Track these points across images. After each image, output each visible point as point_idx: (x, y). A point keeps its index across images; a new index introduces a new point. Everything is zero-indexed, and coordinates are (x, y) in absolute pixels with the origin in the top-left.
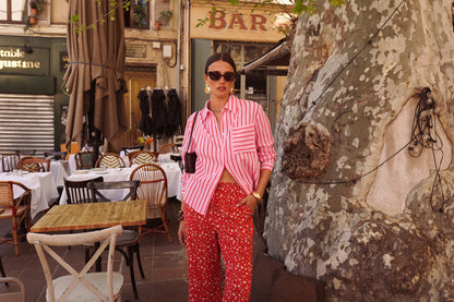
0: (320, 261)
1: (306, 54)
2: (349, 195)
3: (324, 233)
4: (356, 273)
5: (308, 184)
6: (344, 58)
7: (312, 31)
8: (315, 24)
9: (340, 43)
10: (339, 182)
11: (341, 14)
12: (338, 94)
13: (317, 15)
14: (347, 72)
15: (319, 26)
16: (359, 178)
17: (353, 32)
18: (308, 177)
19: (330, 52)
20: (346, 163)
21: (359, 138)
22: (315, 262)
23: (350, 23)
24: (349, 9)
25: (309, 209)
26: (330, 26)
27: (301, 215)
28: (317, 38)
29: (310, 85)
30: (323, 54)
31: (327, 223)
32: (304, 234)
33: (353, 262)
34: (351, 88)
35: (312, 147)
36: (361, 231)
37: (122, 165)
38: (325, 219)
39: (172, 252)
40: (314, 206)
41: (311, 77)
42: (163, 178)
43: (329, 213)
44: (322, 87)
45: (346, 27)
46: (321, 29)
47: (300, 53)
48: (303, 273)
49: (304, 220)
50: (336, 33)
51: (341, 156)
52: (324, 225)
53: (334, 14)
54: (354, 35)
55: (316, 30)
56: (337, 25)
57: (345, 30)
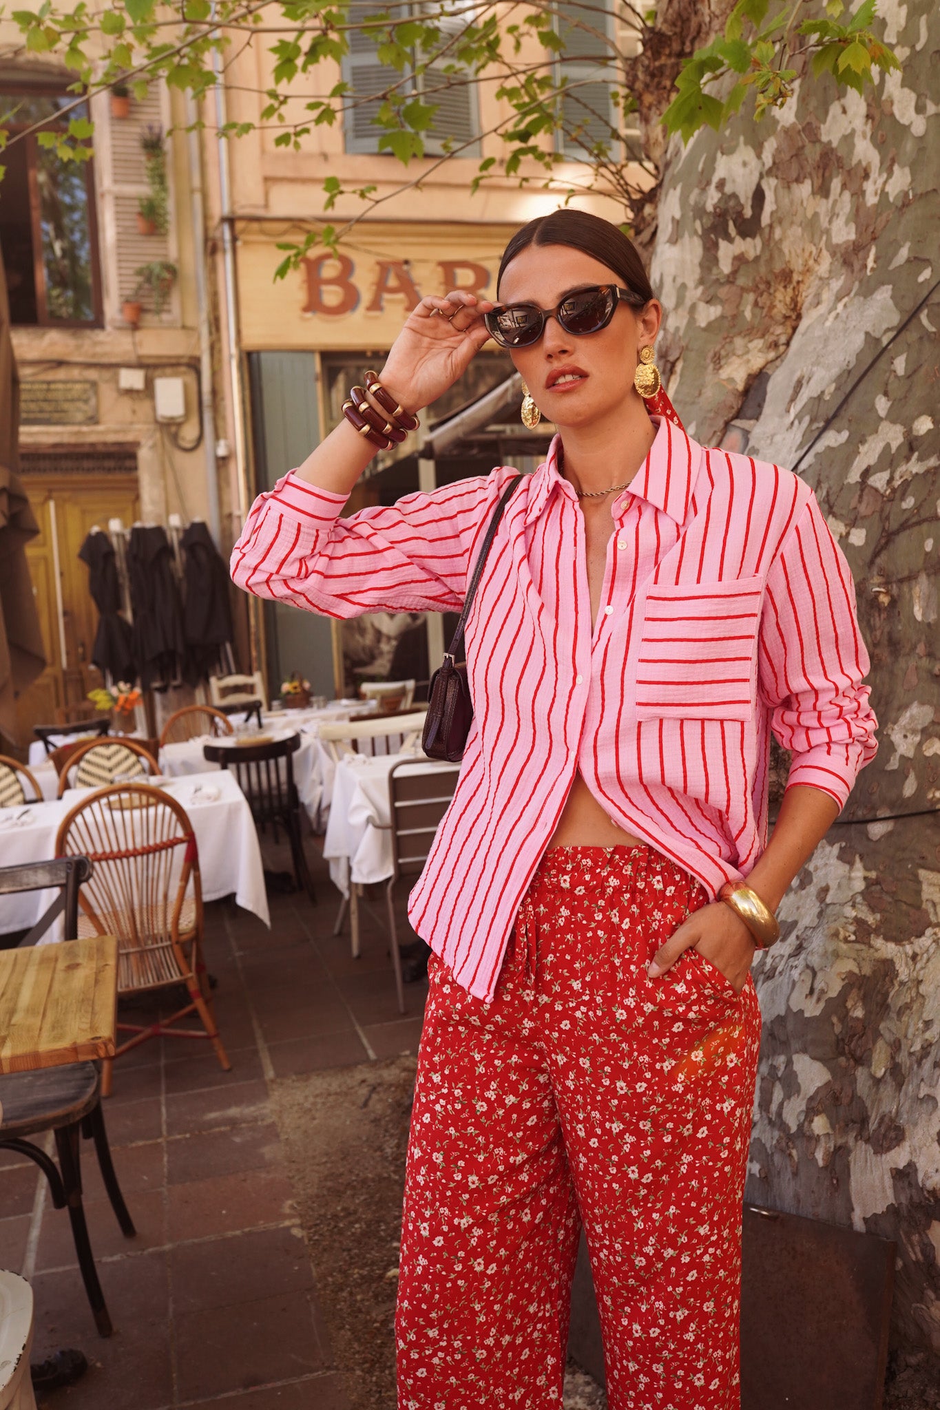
0: (861, 1154)
1: (708, 314)
3: (867, 1031)
6: (878, 311)
7: (733, 219)
8: (743, 185)
9: (849, 257)
10: (904, 814)
11: (848, 139)
12: (869, 454)
13: (745, 153)
14: (900, 365)
15: (759, 196)
17: (905, 203)
19: (806, 295)
20: (925, 733)
22: (840, 1155)
23: (888, 167)
24: (878, 113)
26: (804, 189)
28: (751, 247)
29: (733, 436)
30: (781, 309)
31: (874, 988)
34: (923, 425)
37: (31, 795)
38: (867, 971)
39: (234, 1112)
40: (808, 917)
41: (737, 404)
42: (180, 833)
43: (878, 942)
44: (796, 435)
45: (870, 187)
46: (769, 206)
47: (683, 313)
48: (787, 1203)
49: (770, 976)
50: (833, 215)
51: (904, 707)
52: (865, 999)
53: (815, 139)
54: (909, 215)
55: (748, 213)
56: (836, 184)
57: (871, 200)
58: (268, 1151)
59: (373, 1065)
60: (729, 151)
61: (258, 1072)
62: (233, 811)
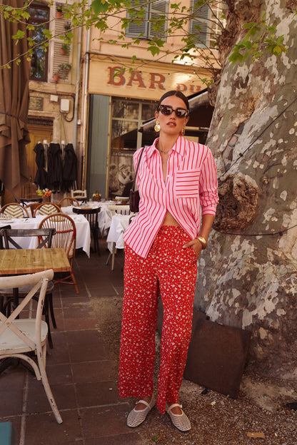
0: (246, 312)
1: (232, 106)
2: (275, 248)
3: (251, 284)
4: (283, 323)
5: (233, 235)
6: (274, 111)
7: (240, 83)
8: (244, 75)
9: (268, 97)
10: (265, 234)
11: (271, 67)
12: (267, 147)
13: (245, 67)
14: (277, 126)
15: (247, 78)
16: (286, 230)
17: (283, 85)
18: (234, 228)
19: (257, 104)
20: (273, 215)
21: (287, 191)
22: (241, 312)
23: (280, 76)
24: (279, 62)
25: (233, 260)
26: (259, 78)
27: (225, 266)
28: (244, 91)
29: (234, 138)
30: (249, 107)
31: (253, 274)
32: (229, 284)
33: (281, 312)
34: (281, 141)
35: (239, 198)
36: (289, 282)
37: (26, 216)
38: (252, 270)
39: (80, 303)
40: (239, 257)
41: (236, 130)
42: (72, 229)
43: (256, 264)
44: (250, 140)
45: (275, 80)
46: (249, 81)
47: (225, 105)
48: (227, 323)
49: (229, 271)
50: (265, 86)
51: (268, 209)
52: (251, 276)
53: (263, 66)
54: (284, 88)
55: (244, 82)
56: (267, 78)
57: (275, 83)
58: (90, 313)
59: (118, 296)
60: (241, 66)
61: (87, 295)
62: (85, 225)
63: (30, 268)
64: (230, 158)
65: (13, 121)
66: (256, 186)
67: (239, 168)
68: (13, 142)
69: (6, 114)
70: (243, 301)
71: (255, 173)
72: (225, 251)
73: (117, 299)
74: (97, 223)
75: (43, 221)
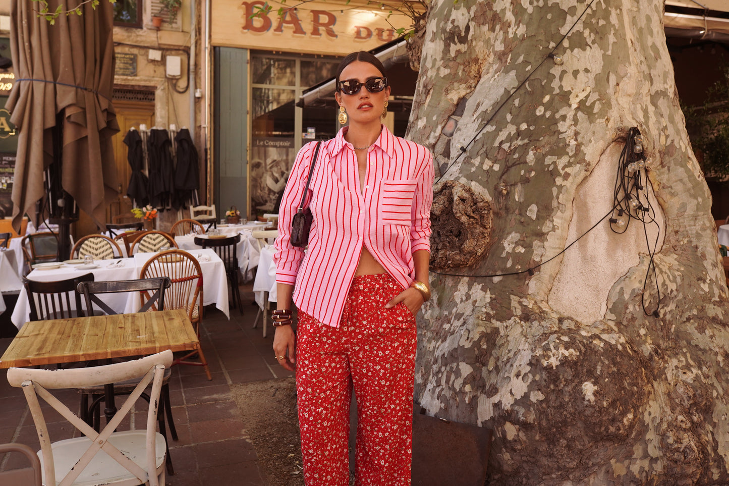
0: (482, 398)
1: (444, 72)
2: (523, 294)
3: (487, 353)
4: (541, 413)
5: (457, 277)
6: (510, 80)
7: (457, 36)
8: (462, 23)
9: (501, 56)
10: (507, 274)
11: (503, 11)
12: (503, 136)
13: (463, 10)
14: (517, 102)
15: (468, 28)
16: (538, 266)
17: (523, 39)
18: (457, 266)
19: (484, 69)
20: (517, 244)
21: (537, 204)
22: (474, 399)
23: (518, 24)
24: (516, 2)
25: (458, 316)
26: (486, 28)
27: (446, 326)
28: (463, 48)
29: (451, 123)
30: (473, 73)
31: (491, 337)
32: (454, 356)
33: (536, 396)
34: (524, 126)
35: (464, 219)
36: (546, 349)
37: (117, 254)
38: (489, 331)
39: (215, 396)
40: (468, 312)
41: (453, 109)
42: (196, 274)
43: (494, 321)
44: (476, 125)
45: (510, 30)
46: (471, 33)
47: (435, 70)
48: (454, 418)
49: (452, 334)
50: (496, 39)
51: (509, 233)
52: (487, 342)
53: (491, 9)
54: (525, 43)
55: (463, 34)
56: (498, 27)
57: (511, 36)
58: (232, 411)
59: (276, 380)
60: (457, 9)
61: (225, 382)
62: (217, 266)
63: (131, 348)
64: (447, 153)
65: (89, 98)
66: (488, 198)
67: (461, 170)
68: (90, 132)
69: (77, 88)
70: (478, 383)
71: (486, 178)
72: (445, 303)
73: (275, 385)
74: (236, 260)
75: (148, 264)
